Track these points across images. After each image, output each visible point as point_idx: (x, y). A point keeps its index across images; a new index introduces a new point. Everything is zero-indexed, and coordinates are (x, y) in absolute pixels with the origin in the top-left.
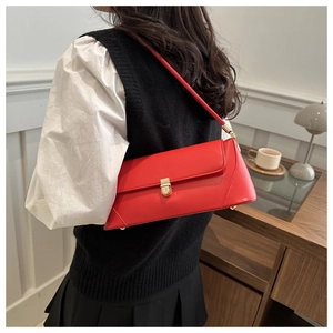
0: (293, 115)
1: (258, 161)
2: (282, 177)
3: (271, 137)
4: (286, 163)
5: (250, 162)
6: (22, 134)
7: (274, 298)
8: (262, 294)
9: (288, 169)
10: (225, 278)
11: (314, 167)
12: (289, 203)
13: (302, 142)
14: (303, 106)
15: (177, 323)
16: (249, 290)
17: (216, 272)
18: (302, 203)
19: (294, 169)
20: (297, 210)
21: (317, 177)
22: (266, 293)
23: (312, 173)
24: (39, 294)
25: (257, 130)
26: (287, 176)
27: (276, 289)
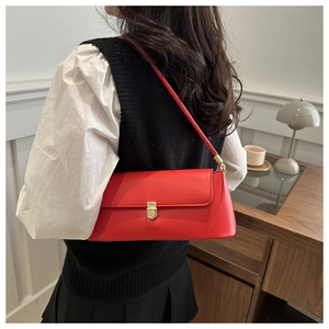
0: (275, 112)
2: (268, 172)
3: (256, 135)
4: (271, 159)
6: (12, 143)
7: (265, 289)
8: (253, 286)
9: (273, 164)
10: (217, 273)
11: (297, 162)
12: (276, 197)
13: (285, 138)
14: (284, 103)
15: (167, 319)
17: (208, 268)
18: (287, 195)
19: (279, 165)
20: (283, 202)
21: (301, 171)
22: (257, 285)
23: (296, 167)
24: (36, 301)
25: (242, 128)
26: (272, 171)
27: (267, 281)
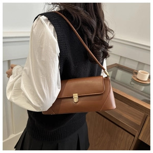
1: (138, 77)
2: (149, 84)
3: (145, 66)
5: (134, 76)
6: (9, 61)
7: (140, 139)
8: (134, 136)
16: (129, 134)
22: (136, 136)
25: (139, 62)
27: (141, 135)
